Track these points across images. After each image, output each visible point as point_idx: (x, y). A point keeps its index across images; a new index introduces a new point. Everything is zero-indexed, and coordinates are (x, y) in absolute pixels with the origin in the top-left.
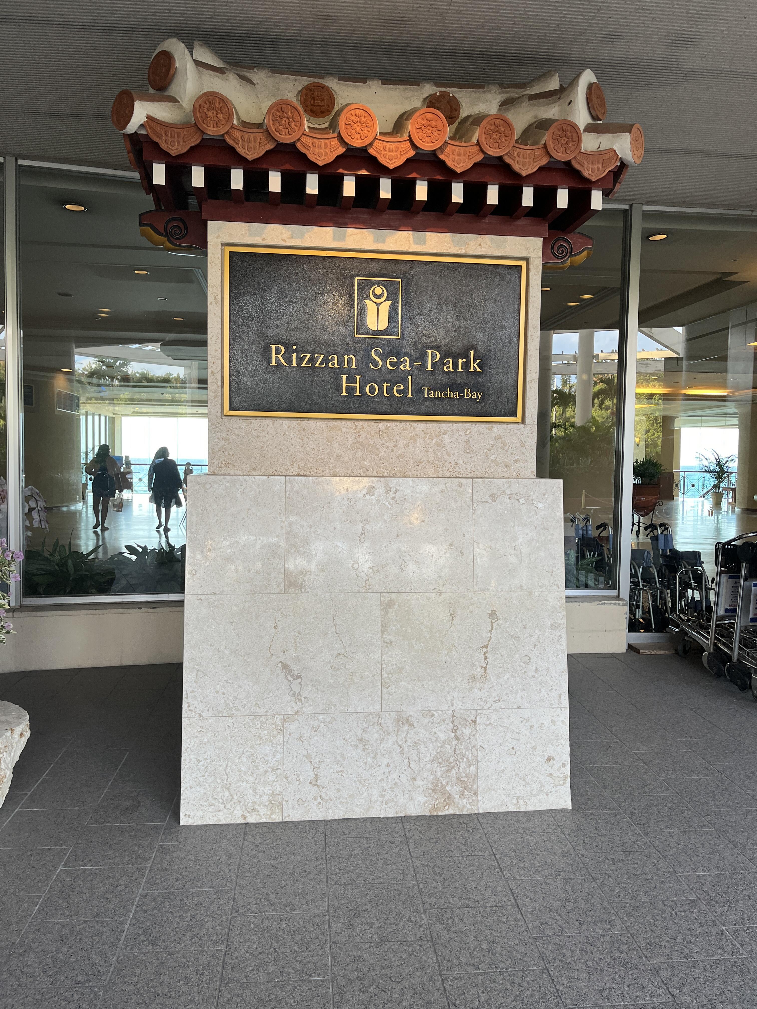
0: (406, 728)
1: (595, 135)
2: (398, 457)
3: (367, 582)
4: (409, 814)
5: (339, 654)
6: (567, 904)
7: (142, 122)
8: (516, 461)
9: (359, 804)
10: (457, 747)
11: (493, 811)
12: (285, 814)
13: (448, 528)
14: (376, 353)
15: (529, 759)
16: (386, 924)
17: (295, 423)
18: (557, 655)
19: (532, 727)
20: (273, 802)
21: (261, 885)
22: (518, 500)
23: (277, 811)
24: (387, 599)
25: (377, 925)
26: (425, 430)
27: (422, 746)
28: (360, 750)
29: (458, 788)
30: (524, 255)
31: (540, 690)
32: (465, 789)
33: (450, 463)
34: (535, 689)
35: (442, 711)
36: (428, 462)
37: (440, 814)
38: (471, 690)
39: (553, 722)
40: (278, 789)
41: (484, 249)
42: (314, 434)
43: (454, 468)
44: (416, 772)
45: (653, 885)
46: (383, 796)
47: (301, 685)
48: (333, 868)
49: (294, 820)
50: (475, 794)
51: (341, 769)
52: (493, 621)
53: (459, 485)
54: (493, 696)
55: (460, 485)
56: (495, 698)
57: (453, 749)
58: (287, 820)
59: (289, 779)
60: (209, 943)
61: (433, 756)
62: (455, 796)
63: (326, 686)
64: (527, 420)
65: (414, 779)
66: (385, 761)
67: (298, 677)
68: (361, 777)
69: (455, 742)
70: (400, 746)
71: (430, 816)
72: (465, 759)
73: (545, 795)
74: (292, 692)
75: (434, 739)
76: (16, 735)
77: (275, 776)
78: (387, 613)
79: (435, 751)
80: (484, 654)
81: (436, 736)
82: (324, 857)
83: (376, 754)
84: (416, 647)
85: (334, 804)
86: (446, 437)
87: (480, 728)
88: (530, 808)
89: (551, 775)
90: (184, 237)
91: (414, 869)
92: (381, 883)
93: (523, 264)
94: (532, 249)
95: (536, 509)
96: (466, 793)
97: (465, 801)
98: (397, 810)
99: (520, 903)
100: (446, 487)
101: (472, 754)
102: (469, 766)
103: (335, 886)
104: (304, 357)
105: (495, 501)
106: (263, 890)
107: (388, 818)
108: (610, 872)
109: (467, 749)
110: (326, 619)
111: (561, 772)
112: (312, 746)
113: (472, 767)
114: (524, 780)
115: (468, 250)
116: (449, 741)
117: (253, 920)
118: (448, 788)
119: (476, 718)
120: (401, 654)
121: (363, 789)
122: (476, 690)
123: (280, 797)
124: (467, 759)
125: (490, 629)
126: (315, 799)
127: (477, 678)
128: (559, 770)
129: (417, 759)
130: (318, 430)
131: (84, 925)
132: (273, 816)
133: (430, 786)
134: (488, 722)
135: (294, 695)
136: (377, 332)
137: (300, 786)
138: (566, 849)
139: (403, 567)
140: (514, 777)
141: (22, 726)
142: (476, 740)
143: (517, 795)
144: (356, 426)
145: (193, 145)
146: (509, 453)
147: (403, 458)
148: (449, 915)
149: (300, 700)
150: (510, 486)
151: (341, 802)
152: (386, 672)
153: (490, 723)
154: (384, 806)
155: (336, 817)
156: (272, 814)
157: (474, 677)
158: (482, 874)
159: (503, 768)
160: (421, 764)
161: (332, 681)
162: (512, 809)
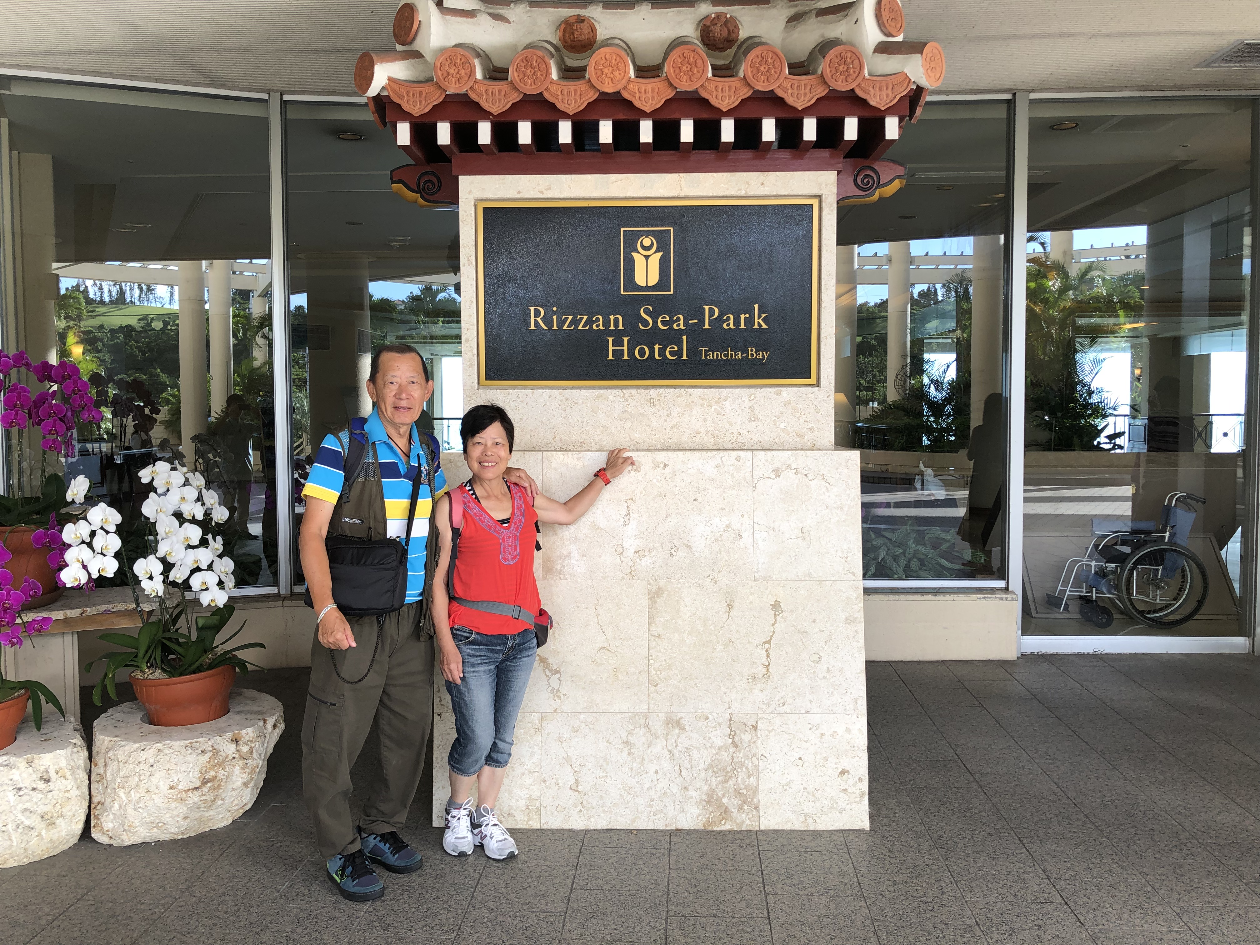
0: (677, 731)
1: (885, 56)
2: (672, 428)
3: (633, 569)
4: (680, 827)
5: (602, 648)
6: (824, 919)
7: (383, 84)
8: (810, 429)
9: (624, 813)
10: (735, 755)
11: (776, 828)
12: (543, 822)
13: (724, 507)
14: (647, 312)
15: (819, 772)
16: (622, 926)
17: (556, 392)
18: (853, 654)
19: (822, 735)
20: (530, 807)
21: (503, 885)
22: (806, 475)
23: (535, 817)
24: (655, 587)
25: (613, 926)
26: (702, 396)
27: (695, 752)
28: (625, 754)
29: (736, 801)
30: (816, 192)
31: (832, 692)
32: (744, 802)
33: (733, 433)
34: (826, 692)
35: (718, 714)
36: (707, 432)
37: (715, 829)
38: (751, 691)
39: (848, 730)
40: (536, 793)
41: (767, 189)
42: (577, 403)
43: (737, 438)
44: (688, 781)
45: (931, 908)
46: (651, 806)
47: (560, 681)
48: (582, 875)
49: (553, 827)
50: (755, 808)
51: (604, 774)
52: (777, 613)
53: (736, 459)
54: (777, 699)
55: (738, 459)
56: (779, 700)
57: (730, 757)
58: (545, 827)
59: (548, 783)
60: (439, 932)
61: (707, 764)
62: (733, 810)
63: (588, 682)
64: (823, 382)
65: (686, 789)
66: (652, 769)
67: (557, 672)
68: (627, 784)
69: (732, 749)
70: (670, 752)
71: (703, 831)
72: (744, 769)
73: (837, 813)
74: (550, 688)
75: (708, 745)
76: (269, 726)
77: (532, 780)
78: (655, 602)
79: (709, 758)
80: (767, 651)
81: (711, 741)
82: (575, 864)
83: (643, 759)
84: (688, 641)
85: (596, 812)
86: (727, 404)
87: (761, 734)
88: (821, 827)
89: (845, 790)
90: (439, 191)
91: (669, 880)
92: (629, 890)
93: (815, 203)
94: (824, 185)
95: (827, 484)
96: (746, 807)
97: (744, 815)
98: (667, 822)
99: (772, 916)
100: (722, 461)
101: (752, 763)
102: (749, 777)
103: (580, 891)
104: (566, 319)
105: (779, 476)
106: (504, 890)
107: (655, 831)
108: (887, 893)
109: (747, 757)
110: (587, 608)
111: (857, 787)
112: (572, 748)
113: (752, 778)
114: (813, 795)
115: (748, 190)
116: (726, 748)
117: (487, 915)
118: (725, 800)
119: (757, 723)
120: (671, 649)
121: (628, 798)
122: (756, 691)
123: (538, 803)
124: (747, 768)
125: (773, 622)
126: (575, 806)
127: (758, 678)
128: (854, 785)
129: (689, 767)
130: (582, 399)
131: (322, 910)
132: (530, 823)
133: (704, 797)
134: (771, 728)
135: (552, 691)
136: (647, 288)
137: (559, 791)
138: (845, 869)
139: (672, 551)
140: (801, 791)
141: (275, 717)
142: (757, 748)
143: (805, 812)
144: (624, 394)
145: (435, 103)
146: (801, 420)
147: (677, 428)
148: (692, 922)
149: (559, 697)
150: (796, 459)
151: (604, 811)
152: (654, 668)
153: (773, 729)
154: (652, 817)
155: (599, 827)
156: (529, 820)
157: (754, 677)
158: (741, 888)
159: (788, 780)
160: (694, 772)
161: (594, 678)
162: (798, 826)
